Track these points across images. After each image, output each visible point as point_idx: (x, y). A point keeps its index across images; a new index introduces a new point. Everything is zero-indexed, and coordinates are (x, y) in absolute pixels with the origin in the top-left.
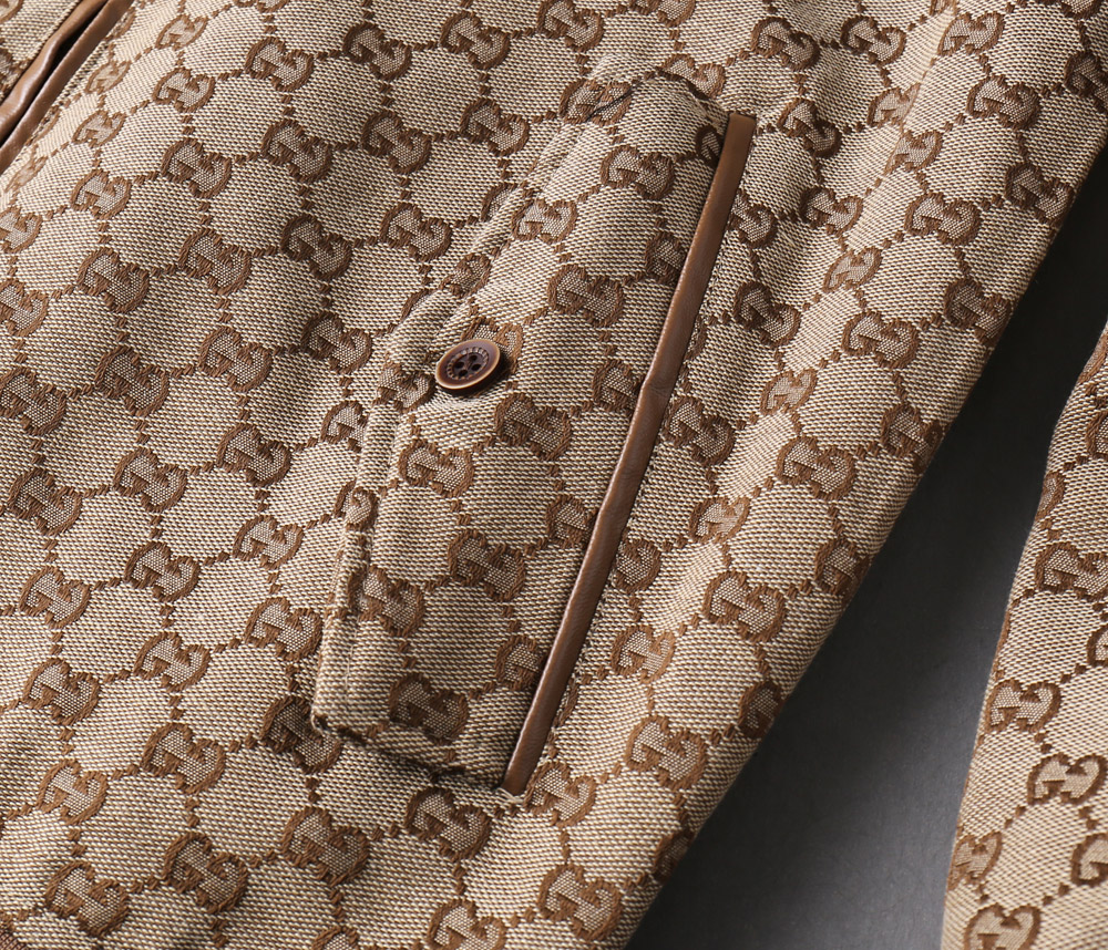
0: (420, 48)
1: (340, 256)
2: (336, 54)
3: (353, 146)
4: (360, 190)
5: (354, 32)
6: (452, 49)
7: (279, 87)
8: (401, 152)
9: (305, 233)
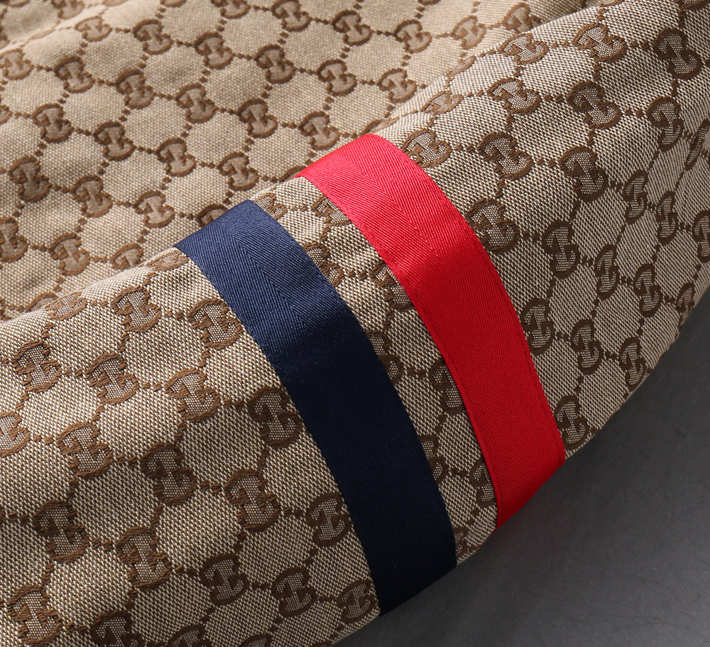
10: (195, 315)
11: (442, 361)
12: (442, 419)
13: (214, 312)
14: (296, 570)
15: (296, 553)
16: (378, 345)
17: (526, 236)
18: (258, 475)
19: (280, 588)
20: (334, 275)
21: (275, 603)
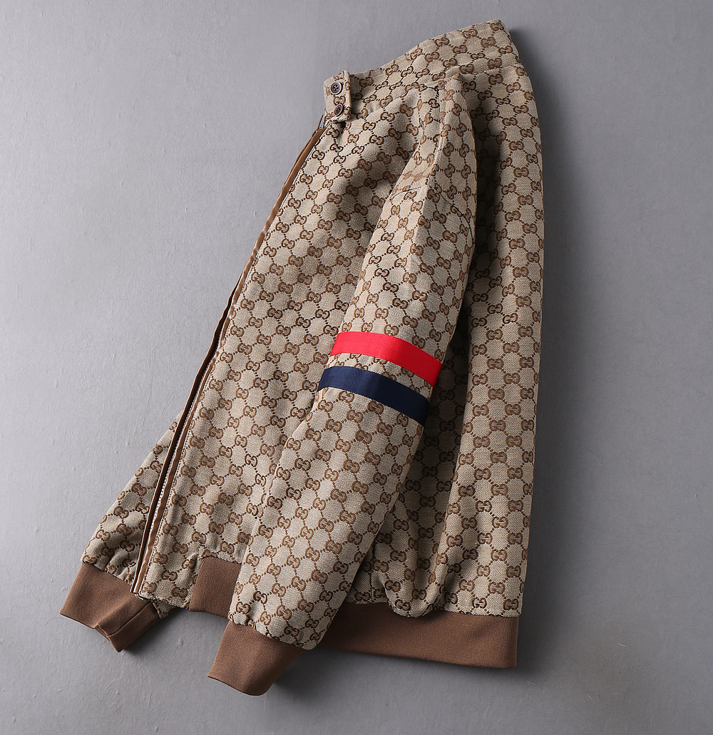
0: (290, 373)
1: (283, 422)
2: (272, 379)
3: (280, 398)
4: (284, 408)
5: (275, 373)
6: (297, 371)
7: (262, 389)
8: (291, 396)
9: (275, 419)
10: (340, 398)
11: (402, 368)
12: (411, 380)
13: (344, 394)
14: (405, 436)
15: (402, 432)
16: (386, 375)
17: (399, 326)
18: (382, 423)
19: (405, 442)
20: (366, 368)
21: (406, 446)
